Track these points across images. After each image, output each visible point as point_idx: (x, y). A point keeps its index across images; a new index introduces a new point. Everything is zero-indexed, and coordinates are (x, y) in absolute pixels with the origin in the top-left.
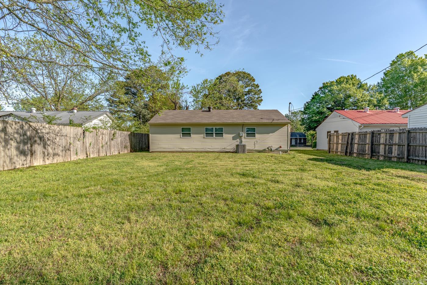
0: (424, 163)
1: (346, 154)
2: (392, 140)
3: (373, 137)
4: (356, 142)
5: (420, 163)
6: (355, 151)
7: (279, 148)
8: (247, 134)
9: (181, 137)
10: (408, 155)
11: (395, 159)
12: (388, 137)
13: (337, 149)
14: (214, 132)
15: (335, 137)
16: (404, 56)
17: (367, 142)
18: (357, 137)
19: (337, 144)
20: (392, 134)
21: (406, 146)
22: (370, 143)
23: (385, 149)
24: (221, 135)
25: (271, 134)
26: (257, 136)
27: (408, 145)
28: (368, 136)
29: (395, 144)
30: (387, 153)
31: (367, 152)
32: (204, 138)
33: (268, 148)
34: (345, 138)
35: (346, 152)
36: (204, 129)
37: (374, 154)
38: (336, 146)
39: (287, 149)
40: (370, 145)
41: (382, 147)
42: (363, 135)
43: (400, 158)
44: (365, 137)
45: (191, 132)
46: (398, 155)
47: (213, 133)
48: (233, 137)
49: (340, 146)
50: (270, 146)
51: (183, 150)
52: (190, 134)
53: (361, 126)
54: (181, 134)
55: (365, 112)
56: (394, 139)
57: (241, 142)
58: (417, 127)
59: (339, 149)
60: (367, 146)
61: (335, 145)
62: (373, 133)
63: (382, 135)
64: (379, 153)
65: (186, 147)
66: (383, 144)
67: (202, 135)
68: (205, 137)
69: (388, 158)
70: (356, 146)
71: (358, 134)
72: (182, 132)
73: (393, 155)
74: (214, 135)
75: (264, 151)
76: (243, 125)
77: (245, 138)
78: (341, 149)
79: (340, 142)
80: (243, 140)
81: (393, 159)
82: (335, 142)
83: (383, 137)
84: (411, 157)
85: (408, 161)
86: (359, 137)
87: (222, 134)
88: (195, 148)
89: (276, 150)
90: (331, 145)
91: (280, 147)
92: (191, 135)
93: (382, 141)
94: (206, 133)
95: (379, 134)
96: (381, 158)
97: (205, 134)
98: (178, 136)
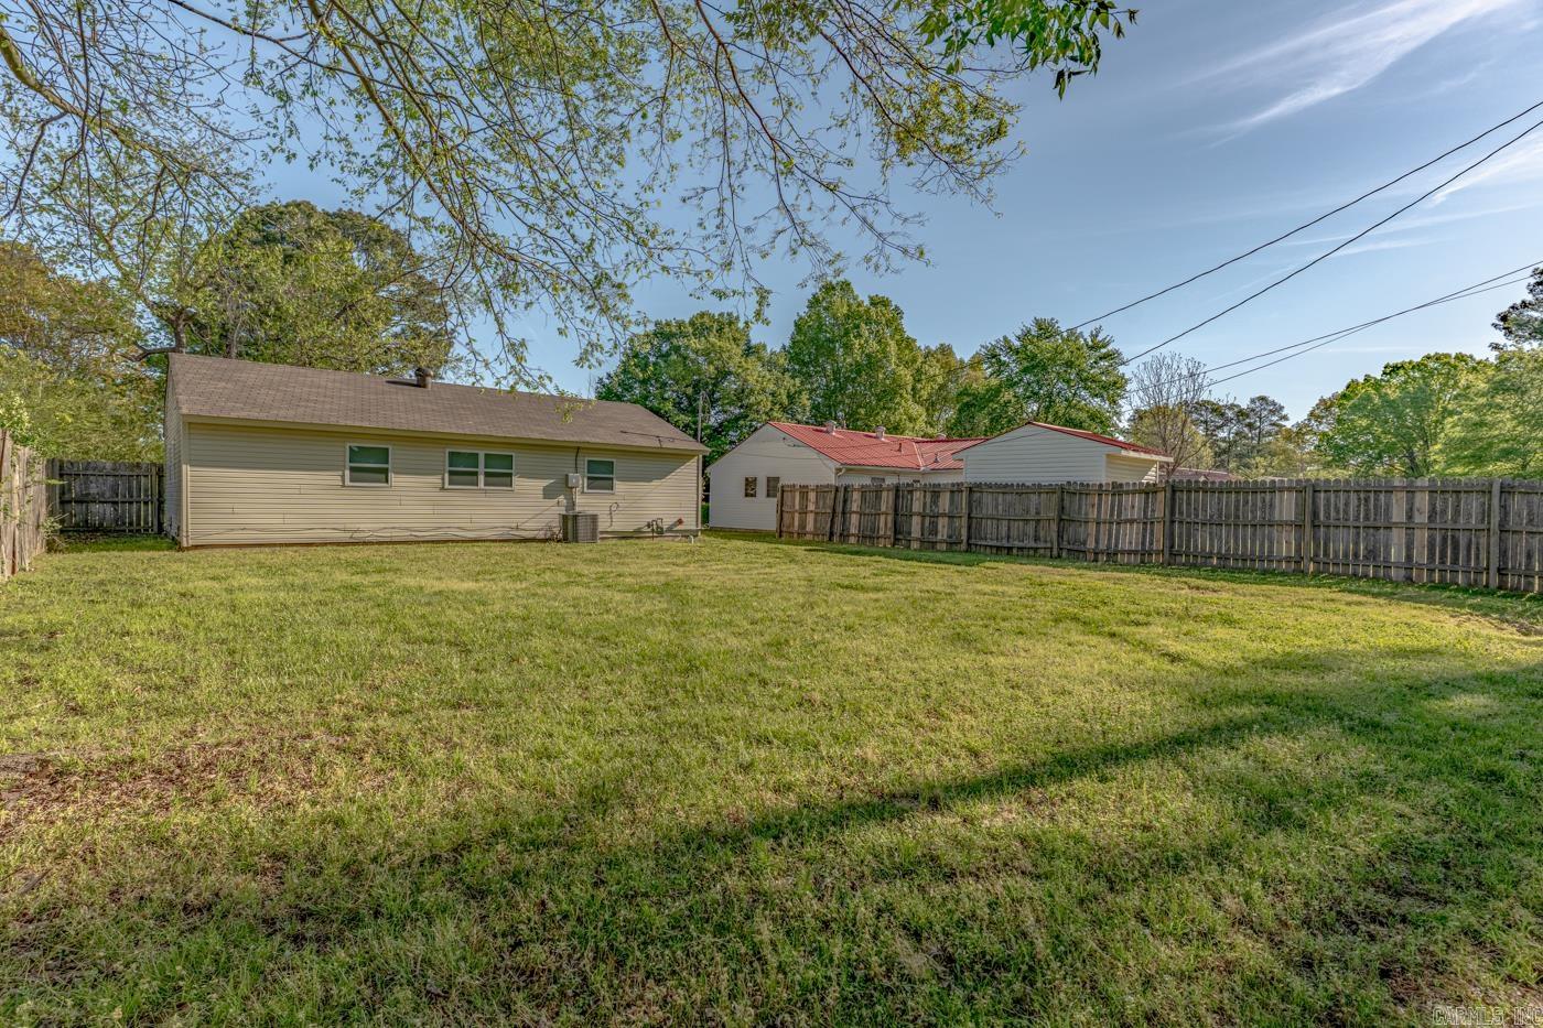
0: (994, 551)
1: (830, 539)
2: (937, 506)
3: (897, 497)
4: (854, 508)
5: (988, 550)
6: (853, 530)
7: (675, 525)
8: (589, 478)
9: (347, 483)
10: (969, 538)
11: (944, 546)
12: (928, 500)
13: (803, 525)
14: (481, 469)
15: (797, 494)
16: (833, 288)
17: (883, 509)
18: (856, 496)
19: (804, 512)
20: (935, 492)
21: (964, 520)
22: (891, 511)
23: (923, 524)
24: (507, 479)
25: (655, 483)
26: (619, 486)
27: (969, 517)
28: (884, 494)
29: (944, 515)
30: (926, 533)
31: (882, 533)
32: (443, 489)
33: (649, 526)
34: (825, 498)
35: (832, 534)
36: (441, 456)
37: (900, 537)
38: (800, 519)
39: (694, 528)
40: (890, 518)
41: (916, 520)
42: (872, 494)
43: (952, 544)
44: (878, 497)
45: (389, 466)
46: (950, 537)
47: (476, 474)
48: (545, 489)
49: (810, 518)
50: (655, 517)
51: (355, 535)
52: (385, 471)
53: (840, 470)
54: (347, 472)
55: (827, 432)
56: (940, 504)
57: (572, 504)
58: (983, 480)
59: (810, 527)
60: (882, 518)
61: (797, 515)
62: (897, 489)
63: (917, 495)
64: (910, 533)
65: (368, 526)
66: (919, 514)
67: (436, 480)
68: (447, 486)
69: (929, 544)
70: (854, 519)
71: (858, 490)
72: (348, 464)
73: (939, 537)
74: (481, 478)
75: (636, 535)
76: (578, 449)
77: (583, 492)
78: (815, 527)
79: (811, 507)
80: (579, 499)
81: (938, 547)
82: (797, 507)
83: (918, 499)
84: (973, 541)
85: (969, 549)
86: (863, 498)
87: (510, 475)
88: (407, 529)
89: (670, 529)
90: (786, 516)
91: (680, 522)
92: (392, 476)
93: (917, 507)
94: (451, 473)
95: (911, 492)
96: (915, 545)
97: (447, 475)
98: (332, 478)
